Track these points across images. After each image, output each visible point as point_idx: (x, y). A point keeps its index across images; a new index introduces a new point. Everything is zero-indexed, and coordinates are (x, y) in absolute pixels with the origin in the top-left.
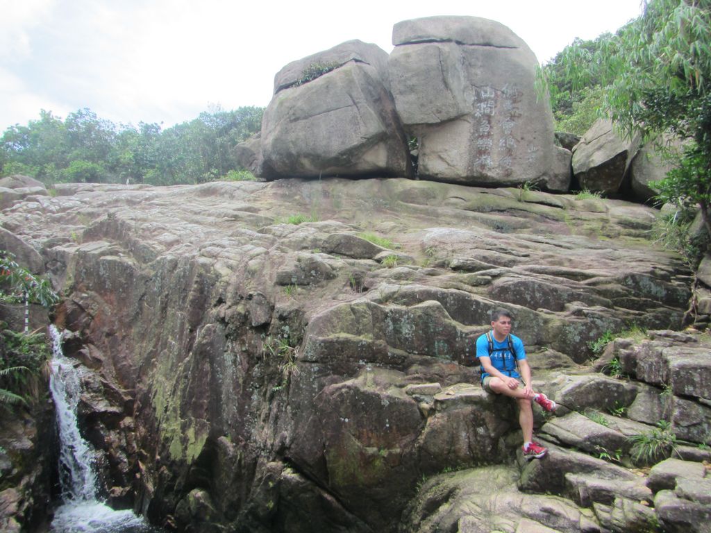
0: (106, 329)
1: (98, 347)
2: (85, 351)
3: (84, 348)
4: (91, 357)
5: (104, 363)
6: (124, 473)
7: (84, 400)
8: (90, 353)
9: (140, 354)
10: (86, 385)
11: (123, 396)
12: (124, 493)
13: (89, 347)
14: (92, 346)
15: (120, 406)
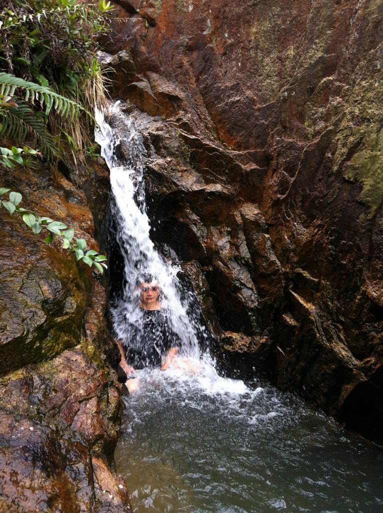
0: (185, 39)
1: (168, 77)
2: (143, 84)
3: (139, 80)
4: (155, 94)
5: (185, 102)
6: (252, 310)
7: (156, 168)
8: (153, 88)
9: (279, 74)
10: (154, 143)
11: (237, 162)
12: (254, 348)
13: (148, 78)
14: (154, 76)
15: (230, 181)
